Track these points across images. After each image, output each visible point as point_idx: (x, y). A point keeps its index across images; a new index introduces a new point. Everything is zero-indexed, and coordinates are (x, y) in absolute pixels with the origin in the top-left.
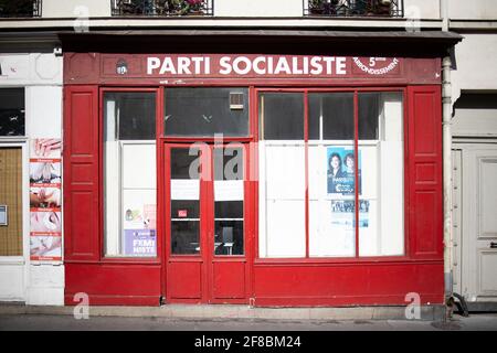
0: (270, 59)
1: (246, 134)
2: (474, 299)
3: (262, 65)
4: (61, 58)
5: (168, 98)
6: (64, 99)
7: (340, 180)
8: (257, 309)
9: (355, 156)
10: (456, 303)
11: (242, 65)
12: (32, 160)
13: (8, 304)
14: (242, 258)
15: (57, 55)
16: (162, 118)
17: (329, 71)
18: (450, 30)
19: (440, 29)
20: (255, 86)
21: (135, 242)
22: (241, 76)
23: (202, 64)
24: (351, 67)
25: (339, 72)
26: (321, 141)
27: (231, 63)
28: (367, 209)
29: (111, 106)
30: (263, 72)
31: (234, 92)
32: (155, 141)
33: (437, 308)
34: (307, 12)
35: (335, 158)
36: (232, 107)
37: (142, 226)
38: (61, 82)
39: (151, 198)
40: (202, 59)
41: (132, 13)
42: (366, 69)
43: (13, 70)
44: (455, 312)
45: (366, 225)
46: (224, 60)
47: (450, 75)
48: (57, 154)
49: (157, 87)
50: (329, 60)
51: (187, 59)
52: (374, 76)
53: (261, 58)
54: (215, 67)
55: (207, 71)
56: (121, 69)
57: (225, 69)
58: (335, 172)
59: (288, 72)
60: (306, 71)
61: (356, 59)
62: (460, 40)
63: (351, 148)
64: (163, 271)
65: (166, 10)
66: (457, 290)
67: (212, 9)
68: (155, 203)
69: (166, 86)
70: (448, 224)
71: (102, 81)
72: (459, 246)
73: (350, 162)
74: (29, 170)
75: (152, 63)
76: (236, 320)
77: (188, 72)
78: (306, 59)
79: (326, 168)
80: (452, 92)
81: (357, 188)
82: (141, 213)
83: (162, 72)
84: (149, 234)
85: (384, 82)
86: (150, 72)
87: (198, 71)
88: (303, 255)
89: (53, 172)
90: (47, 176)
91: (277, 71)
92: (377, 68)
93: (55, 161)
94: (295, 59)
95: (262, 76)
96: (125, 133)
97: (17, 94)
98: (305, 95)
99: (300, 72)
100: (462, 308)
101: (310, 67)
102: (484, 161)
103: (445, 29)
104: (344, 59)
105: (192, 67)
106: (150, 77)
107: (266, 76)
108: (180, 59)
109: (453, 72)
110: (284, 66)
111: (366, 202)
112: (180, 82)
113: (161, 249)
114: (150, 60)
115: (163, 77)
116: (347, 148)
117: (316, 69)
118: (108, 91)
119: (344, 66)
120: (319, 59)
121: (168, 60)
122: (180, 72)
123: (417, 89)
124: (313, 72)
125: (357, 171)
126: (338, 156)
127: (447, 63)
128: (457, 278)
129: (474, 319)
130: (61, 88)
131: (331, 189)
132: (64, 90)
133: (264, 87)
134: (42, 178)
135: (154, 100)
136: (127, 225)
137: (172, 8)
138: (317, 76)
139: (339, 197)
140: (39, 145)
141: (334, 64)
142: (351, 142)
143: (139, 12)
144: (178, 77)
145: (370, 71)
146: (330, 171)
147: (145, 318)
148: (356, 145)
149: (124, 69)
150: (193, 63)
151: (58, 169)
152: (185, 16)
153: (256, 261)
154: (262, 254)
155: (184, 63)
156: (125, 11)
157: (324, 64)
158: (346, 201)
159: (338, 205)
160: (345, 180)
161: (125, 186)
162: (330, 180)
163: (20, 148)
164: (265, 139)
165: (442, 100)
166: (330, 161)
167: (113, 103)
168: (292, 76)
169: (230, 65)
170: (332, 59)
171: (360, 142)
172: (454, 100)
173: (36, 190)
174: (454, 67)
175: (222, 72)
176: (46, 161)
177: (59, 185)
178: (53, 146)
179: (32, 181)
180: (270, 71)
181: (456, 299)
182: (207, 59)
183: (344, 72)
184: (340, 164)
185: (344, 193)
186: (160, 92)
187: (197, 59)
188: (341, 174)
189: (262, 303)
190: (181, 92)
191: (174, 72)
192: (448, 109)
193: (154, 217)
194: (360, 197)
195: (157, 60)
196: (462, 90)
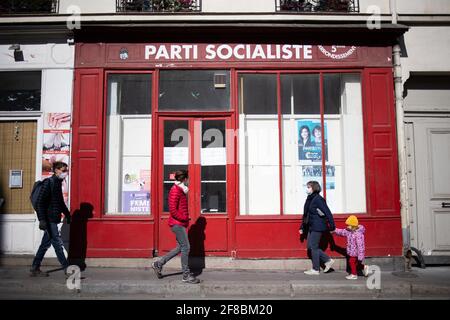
0: (248, 46)
1: (228, 108)
2: (429, 254)
3: (241, 52)
4: (73, 47)
5: (161, 81)
6: (75, 80)
7: (309, 148)
8: (237, 262)
9: (322, 128)
10: (414, 257)
11: (225, 52)
12: (45, 131)
14: (225, 215)
15: (70, 44)
16: (156, 95)
17: (298, 56)
18: (399, 22)
19: (390, 22)
20: (236, 69)
21: (132, 203)
22: (224, 60)
23: (191, 51)
24: (316, 54)
25: (306, 56)
26: (293, 116)
27: (215, 50)
28: (333, 174)
29: (114, 87)
30: (242, 57)
31: (217, 74)
32: (150, 116)
33: (397, 259)
34: (278, 9)
35: (304, 130)
36: (216, 86)
37: (138, 188)
38: (72, 66)
39: (147, 164)
40: (191, 46)
41: (133, 10)
42: (329, 54)
43: (32, 56)
44: (413, 265)
45: (332, 187)
46: (209, 48)
47: (399, 59)
48: (67, 126)
49: (153, 69)
50: (297, 47)
51: (178, 47)
52: (336, 60)
53: (241, 46)
54: (202, 53)
55: (195, 56)
56: (124, 55)
57: (210, 54)
58: (305, 142)
59: (264, 57)
60: (279, 57)
62: (407, 30)
63: (319, 121)
64: (156, 227)
65: (161, 7)
66: (414, 244)
67: (200, 6)
68: (149, 168)
69: (161, 69)
70: (403, 185)
71: (106, 65)
72: (414, 206)
73: (318, 134)
74: (42, 139)
75: (149, 50)
76: (220, 270)
77: (179, 57)
78: (278, 46)
79: (297, 139)
80: (403, 71)
81: (324, 156)
82: (138, 177)
83: (157, 57)
84: (145, 195)
85: (344, 65)
86: (147, 57)
87: (187, 57)
88: (279, 213)
89: (63, 141)
90: (58, 144)
91: (254, 57)
93: (65, 131)
94: (269, 47)
95: (241, 61)
96: (125, 109)
97: (36, 75)
98: (278, 76)
99: (273, 57)
100: (419, 261)
101: (282, 53)
102: (433, 132)
103: (394, 22)
104: (310, 47)
105: (183, 53)
106: (147, 61)
107: (245, 60)
108: (173, 47)
109: (404, 59)
110: (259, 52)
111: (332, 168)
112: (172, 65)
113: (155, 208)
114: (148, 47)
115: (158, 62)
116: (314, 121)
117: (287, 54)
118: (111, 73)
119: (310, 52)
120: (289, 46)
121: (163, 47)
122: (173, 57)
123: (373, 70)
124: (284, 57)
125: (324, 141)
126: (307, 128)
127: (397, 49)
128: (413, 234)
129: (429, 269)
130: (72, 71)
131: (302, 156)
132: (75, 73)
133: (243, 69)
134: (53, 147)
135: (150, 81)
136: (126, 188)
137: (167, 5)
138: (289, 60)
139: (308, 163)
140: (52, 118)
141: (302, 51)
142: (319, 116)
143: (139, 9)
144: (170, 61)
145: (332, 56)
146: (301, 140)
147: (139, 268)
148: (322, 119)
149: (126, 55)
150: (183, 51)
151: (67, 139)
152: (178, 12)
153: (237, 218)
154: (243, 212)
155: (176, 50)
156: (127, 9)
157: (293, 50)
158: (315, 167)
159: (308, 170)
160: (313, 148)
161: (124, 154)
162: (300, 149)
163: (36, 121)
164: (246, 113)
165: (394, 80)
166: (300, 132)
167: (116, 84)
168: (266, 60)
169: (214, 52)
170: (301, 46)
171: (325, 116)
172: (404, 80)
173: (48, 156)
174: (404, 54)
175: (207, 57)
176: (57, 132)
177: (68, 153)
178: (64, 119)
179: (45, 149)
180: (248, 57)
181: (414, 253)
182: (196, 47)
183: (310, 57)
184: (309, 135)
185: (313, 160)
186: (155, 74)
187: (187, 47)
188: (309, 143)
189: (241, 256)
190: (173, 74)
191: (167, 57)
192: (399, 88)
193: (149, 180)
194: (327, 163)
195: (153, 48)
196: (411, 72)
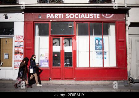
0: (79, 14)
1: (73, 34)
2: (136, 79)
3: (77, 16)
4: (24, 14)
5: (52, 25)
6: (24, 25)
7: (99, 46)
8: (76, 82)
9: (102, 40)
10: (131, 80)
11: (72, 16)
12: (15, 41)
13: (8, 80)
14: (72, 67)
15: (23, 14)
16: (50, 30)
17: (95, 17)
18: (127, 6)
19: (124, 6)
20: (75, 21)
21: (43, 63)
22: (72, 19)
23: (61, 16)
24: (101, 16)
25: (98, 17)
26: (93, 36)
27: (69, 15)
28: (106, 54)
29: (37, 27)
30: (77, 18)
31: (69, 23)
32: (48, 36)
33: (126, 81)
34: (89, 2)
35: (97, 40)
36: (69, 27)
37: (45, 59)
38: (24, 20)
40: (61, 14)
41: (43, 2)
42: (105, 17)
43: (11, 17)
44: (131, 82)
45: (106, 58)
46: (67, 15)
47: (127, 18)
48: (22, 40)
49: (49, 22)
50: (95, 14)
51: (57, 15)
52: (107, 19)
53: (77, 14)
54: (65, 16)
55: (62, 17)
56: (39, 17)
57: (67, 17)
58: (97, 44)
59: (84, 18)
60: (89, 18)
61: (102, 14)
62: (130, 9)
63: (101, 38)
64: (50, 71)
65: (51, 2)
66: (131, 76)
67: (64, 1)
68: (48, 52)
69: (52, 22)
70: (128, 58)
71: (34, 20)
72: (131, 64)
73: (101, 41)
74: (14, 44)
75: (48, 15)
76: (70, 84)
77: (57, 18)
78: (89, 14)
79: (95, 43)
80: (128, 23)
81: (103, 48)
82: (45, 55)
83: (50, 18)
84: (47, 61)
85: (110, 20)
86: (47, 18)
87: (60, 18)
88: (89, 67)
89: (21, 44)
90: (19, 45)
91: (81, 18)
92: (108, 17)
93: (22, 41)
94: (86, 14)
95: (77, 19)
96: (40, 34)
97: (12, 24)
98: (88, 24)
99: (87, 18)
100: (132, 81)
101: (90, 16)
102: (137, 41)
103: (126, 6)
104: (99, 14)
105: (58, 16)
106: (47, 19)
107: (78, 19)
108: (55, 14)
109: (129, 17)
110: (83, 16)
111: (106, 52)
112: (55, 20)
113: (50, 65)
114: (47, 15)
115: (51, 19)
116: (100, 38)
117: (92, 17)
118: (36, 23)
119: (99, 16)
120: (92, 14)
121: (52, 15)
122: (55, 18)
123: (119, 22)
124: (91, 18)
125: (103, 44)
126: (98, 40)
127: (127, 15)
128: (131, 73)
129: (136, 84)
130: (23, 22)
131: (96, 49)
132: (24, 23)
133: (78, 22)
134: (18, 46)
135: (48, 25)
136: (41, 59)
137: (53, 1)
138: (92, 19)
139: (98, 51)
140: (17, 37)
141: (96, 15)
142: (101, 36)
143: (45, 2)
144: (55, 19)
145: (106, 17)
146: (96, 44)
147: (45, 84)
148: (103, 37)
149: (40, 17)
150: (59, 16)
151: (22, 44)
152: (57, 3)
153: (76, 68)
154: (77, 66)
155: (56, 15)
156: (41, 2)
157: (94, 16)
158: (100, 52)
159: (98, 53)
160: (100, 46)
161: (40, 48)
162: (96, 46)
163: (12, 38)
164: (78, 35)
165: (126, 25)
166: (96, 41)
167: (37, 26)
168: (85, 19)
169: (68, 16)
170: (96, 14)
171: (104, 36)
172: (129, 25)
173: (16, 49)
174: (128, 16)
175: (66, 18)
176: (19, 42)
177: (22, 48)
178: (21, 37)
179: (15, 47)
180: (79, 18)
182: (63, 15)
183: (99, 18)
184: (98, 42)
185: (99, 50)
186: (50, 23)
187: (60, 14)
188: (98, 45)
189: (77, 80)
190: (55, 23)
191: (54, 18)
192: (127, 27)
193: (48, 56)
194: (104, 51)
195: (49, 15)
196: (131, 22)
